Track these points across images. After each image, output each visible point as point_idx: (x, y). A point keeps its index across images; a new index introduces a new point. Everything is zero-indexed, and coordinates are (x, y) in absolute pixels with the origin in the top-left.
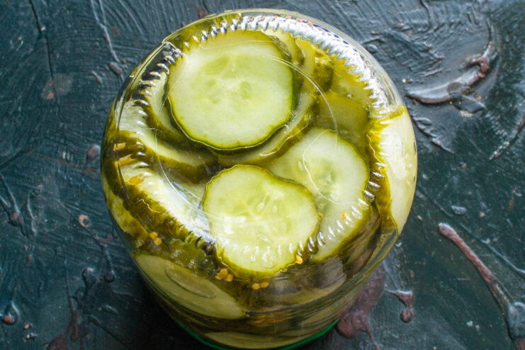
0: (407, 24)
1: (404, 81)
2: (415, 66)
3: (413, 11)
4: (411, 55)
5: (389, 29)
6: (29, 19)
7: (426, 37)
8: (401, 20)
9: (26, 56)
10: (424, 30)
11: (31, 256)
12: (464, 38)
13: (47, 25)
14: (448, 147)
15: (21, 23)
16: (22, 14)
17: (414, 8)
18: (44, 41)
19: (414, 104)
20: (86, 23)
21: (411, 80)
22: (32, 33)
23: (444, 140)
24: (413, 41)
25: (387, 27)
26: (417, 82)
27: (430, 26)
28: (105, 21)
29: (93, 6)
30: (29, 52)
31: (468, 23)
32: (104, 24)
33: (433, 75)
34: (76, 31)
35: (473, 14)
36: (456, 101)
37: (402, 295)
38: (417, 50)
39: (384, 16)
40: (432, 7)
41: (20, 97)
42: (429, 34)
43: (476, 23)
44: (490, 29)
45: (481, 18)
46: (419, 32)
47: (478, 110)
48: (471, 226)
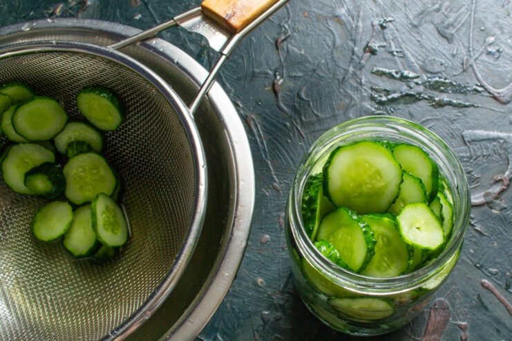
3: (461, 148)
7: (468, 164)
10: (467, 160)
11: (228, 305)
12: (493, 164)
14: (485, 232)
17: (461, 146)
20: (257, 159)
23: (482, 228)
27: (471, 157)
29: (261, 148)
31: (494, 155)
32: (268, 159)
33: (474, 188)
35: (497, 149)
36: (489, 204)
37: (461, 325)
40: (472, 146)
42: (470, 163)
43: (499, 155)
44: (508, 159)
45: (503, 152)
46: (464, 161)
47: (503, 209)
48: (502, 280)
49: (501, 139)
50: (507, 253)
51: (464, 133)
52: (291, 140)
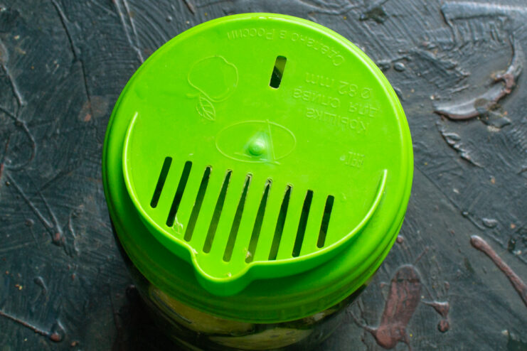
0: (433, 43)
1: (432, 98)
2: (442, 83)
3: (439, 30)
4: (438, 73)
5: (416, 48)
6: (63, 43)
7: (451, 55)
8: (426, 39)
9: (63, 79)
10: (449, 48)
11: (74, 274)
12: (489, 55)
13: (81, 48)
14: (477, 161)
15: (56, 47)
16: (57, 38)
17: (439, 27)
18: (79, 64)
19: (442, 119)
20: (120, 47)
21: (439, 97)
22: (67, 56)
23: (473, 155)
24: (439, 59)
25: (413, 45)
26: (445, 99)
27: (455, 45)
28: (139, 44)
29: (126, 30)
30: (65, 76)
31: (492, 41)
32: (137, 47)
33: (460, 92)
34: (110, 55)
35: (495, 32)
36: (482, 117)
37: (439, 306)
38: (443, 68)
39: (410, 35)
40: (456, 26)
41: (58, 119)
42: (454, 52)
43: (499, 40)
44: (512, 47)
45: (504, 36)
46: (444, 50)
47: (504, 125)
48: (503, 237)
49: (502, 15)
50: (511, 193)
51: (443, 6)
52: (173, 16)
